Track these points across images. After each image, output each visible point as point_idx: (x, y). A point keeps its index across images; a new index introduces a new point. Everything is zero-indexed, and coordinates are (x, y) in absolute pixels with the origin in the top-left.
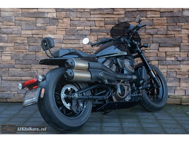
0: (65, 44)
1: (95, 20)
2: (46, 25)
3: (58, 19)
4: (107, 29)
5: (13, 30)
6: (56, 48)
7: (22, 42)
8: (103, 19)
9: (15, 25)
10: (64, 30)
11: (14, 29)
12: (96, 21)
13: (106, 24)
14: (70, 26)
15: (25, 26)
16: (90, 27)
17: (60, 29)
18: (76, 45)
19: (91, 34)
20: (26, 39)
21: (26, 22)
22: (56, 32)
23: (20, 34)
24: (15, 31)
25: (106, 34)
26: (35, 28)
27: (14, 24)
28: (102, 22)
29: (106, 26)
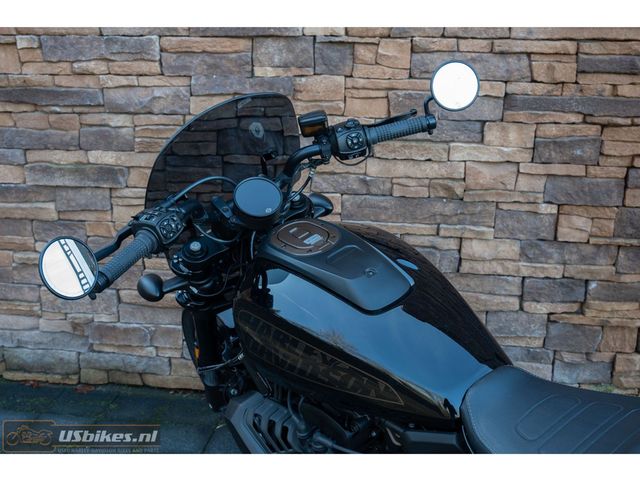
0: (384, 162)
1: (535, 50)
2: (298, 72)
3: (354, 43)
4: (588, 94)
5: (155, 98)
6: (340, 180)
7: (194, 152)
8: (571, 47)
9: (162, 74)
10: (382, 94)
11: (157, 93)
12: (537, 57)
13: (584, 72)
14: (410, 77)
15: (203, 80)
16: (506, 82)
17: (363, 93)
18: (436, 166)
19: (506, 118)
20: (212, 136)
21: (208, 59)
22: (342, 105)
23: (184, 115)
24: (162, 102)
25: (580, 118)
26: (248, 86)
27: (156, 67)
28: (565, 59)
29: (583, 80)
